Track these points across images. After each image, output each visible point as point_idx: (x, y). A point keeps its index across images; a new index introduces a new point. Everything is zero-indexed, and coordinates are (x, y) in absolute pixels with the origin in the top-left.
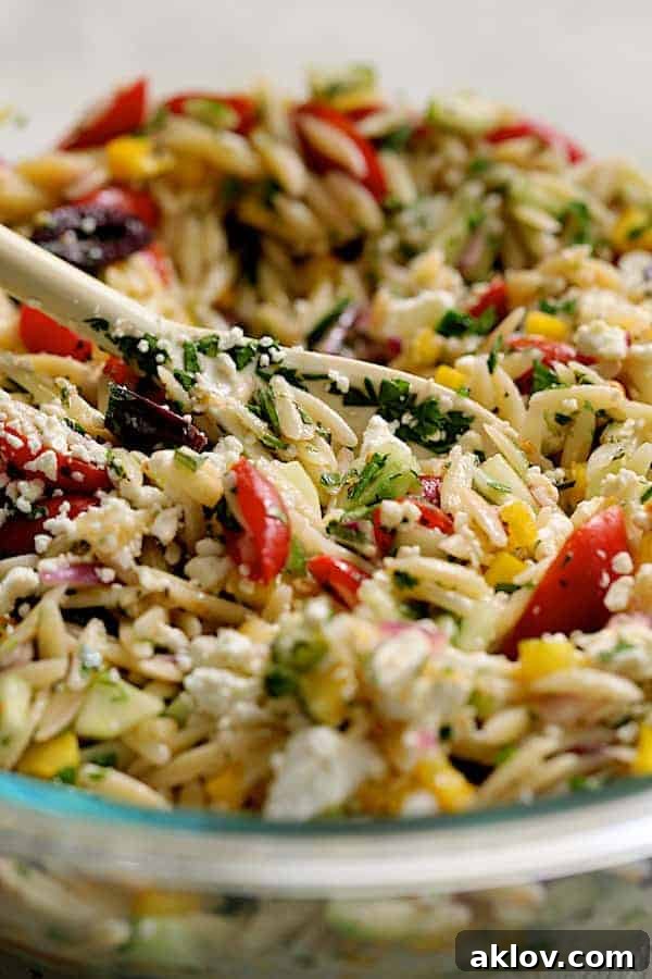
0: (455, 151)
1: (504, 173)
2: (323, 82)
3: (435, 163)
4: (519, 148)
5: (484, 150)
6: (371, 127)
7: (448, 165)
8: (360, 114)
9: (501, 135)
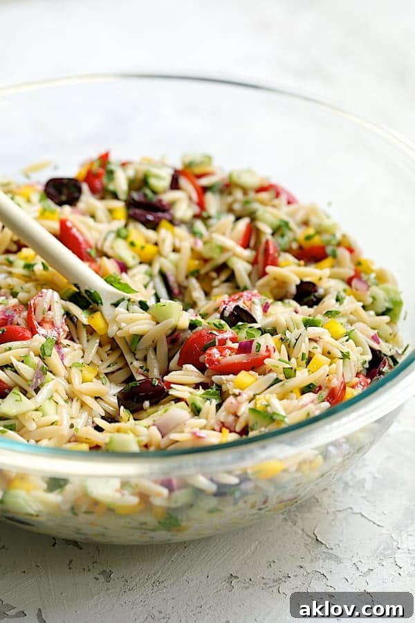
0: (238, 194)
1: (256, 206)
2: (187, 160)
3: (229, 199)
4: (264, 196)
5: (252, 195)
6: (204, 182)
7: (235, 201)
8: (200, 176)
9: (262, 189)
